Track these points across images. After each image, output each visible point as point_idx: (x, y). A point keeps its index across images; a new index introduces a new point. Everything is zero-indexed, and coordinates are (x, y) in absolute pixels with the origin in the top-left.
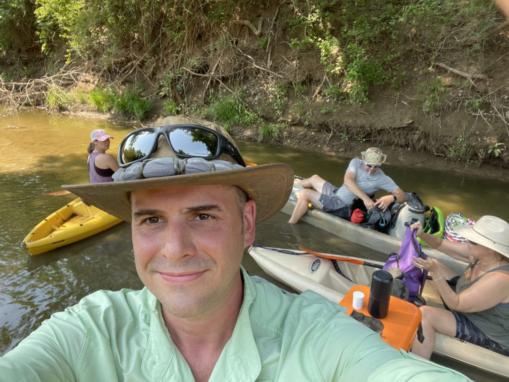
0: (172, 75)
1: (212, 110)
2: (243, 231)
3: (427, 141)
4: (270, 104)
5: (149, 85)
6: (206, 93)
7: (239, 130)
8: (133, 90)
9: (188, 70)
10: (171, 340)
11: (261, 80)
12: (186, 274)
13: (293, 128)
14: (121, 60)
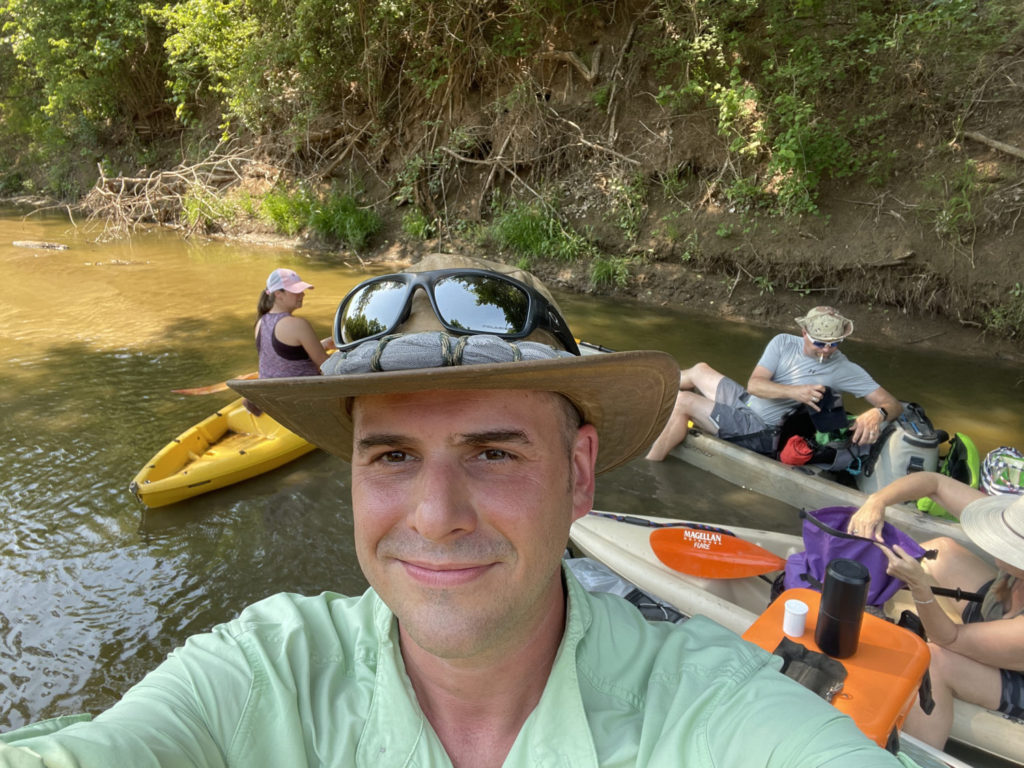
0: (420, 162)
1: (495, 230)
2: (571, 486)
3: (944, 295)
4: (613, 217)
5: (376, 183)
6: (485, 197)
7: (548, 271)
8: (345, 192)
9: (450, 151)
10: (416, 704)
11: (595, 171)
12: (453, 568)
13: (658, 267)
14: (324, 134)
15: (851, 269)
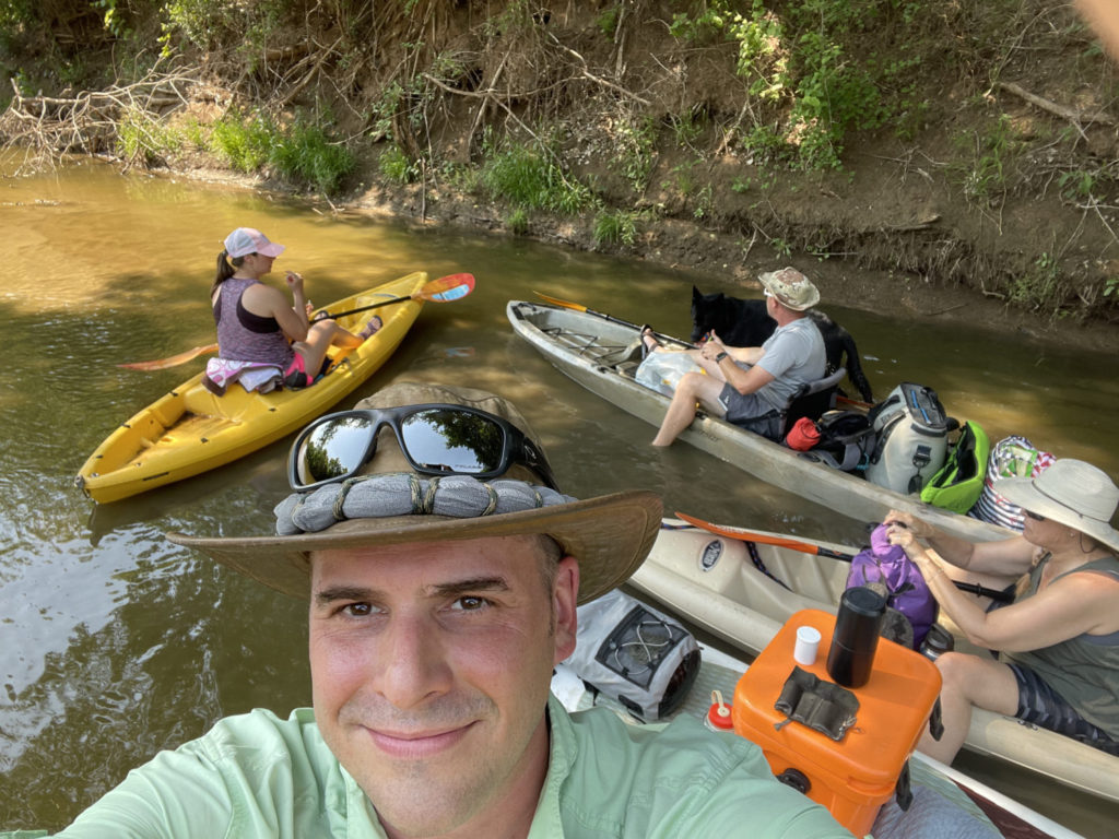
0: (399, 90)
1: (487, 175)
2: (553, 629)
3: (969, 263)
4: (619, 165)
5: (347, 113)
6: (475, 135)
7: (546, 225)
8: (311, 123)
9: (434, 80)
11: (601, 110)
13: (669, 223)
14: (284, 52)
15: (873, 233)
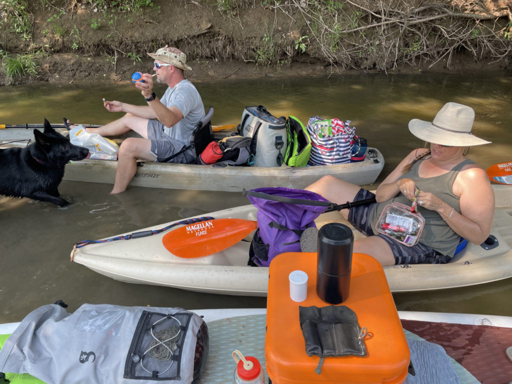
3: (233, 47)
15: (182, 40)
